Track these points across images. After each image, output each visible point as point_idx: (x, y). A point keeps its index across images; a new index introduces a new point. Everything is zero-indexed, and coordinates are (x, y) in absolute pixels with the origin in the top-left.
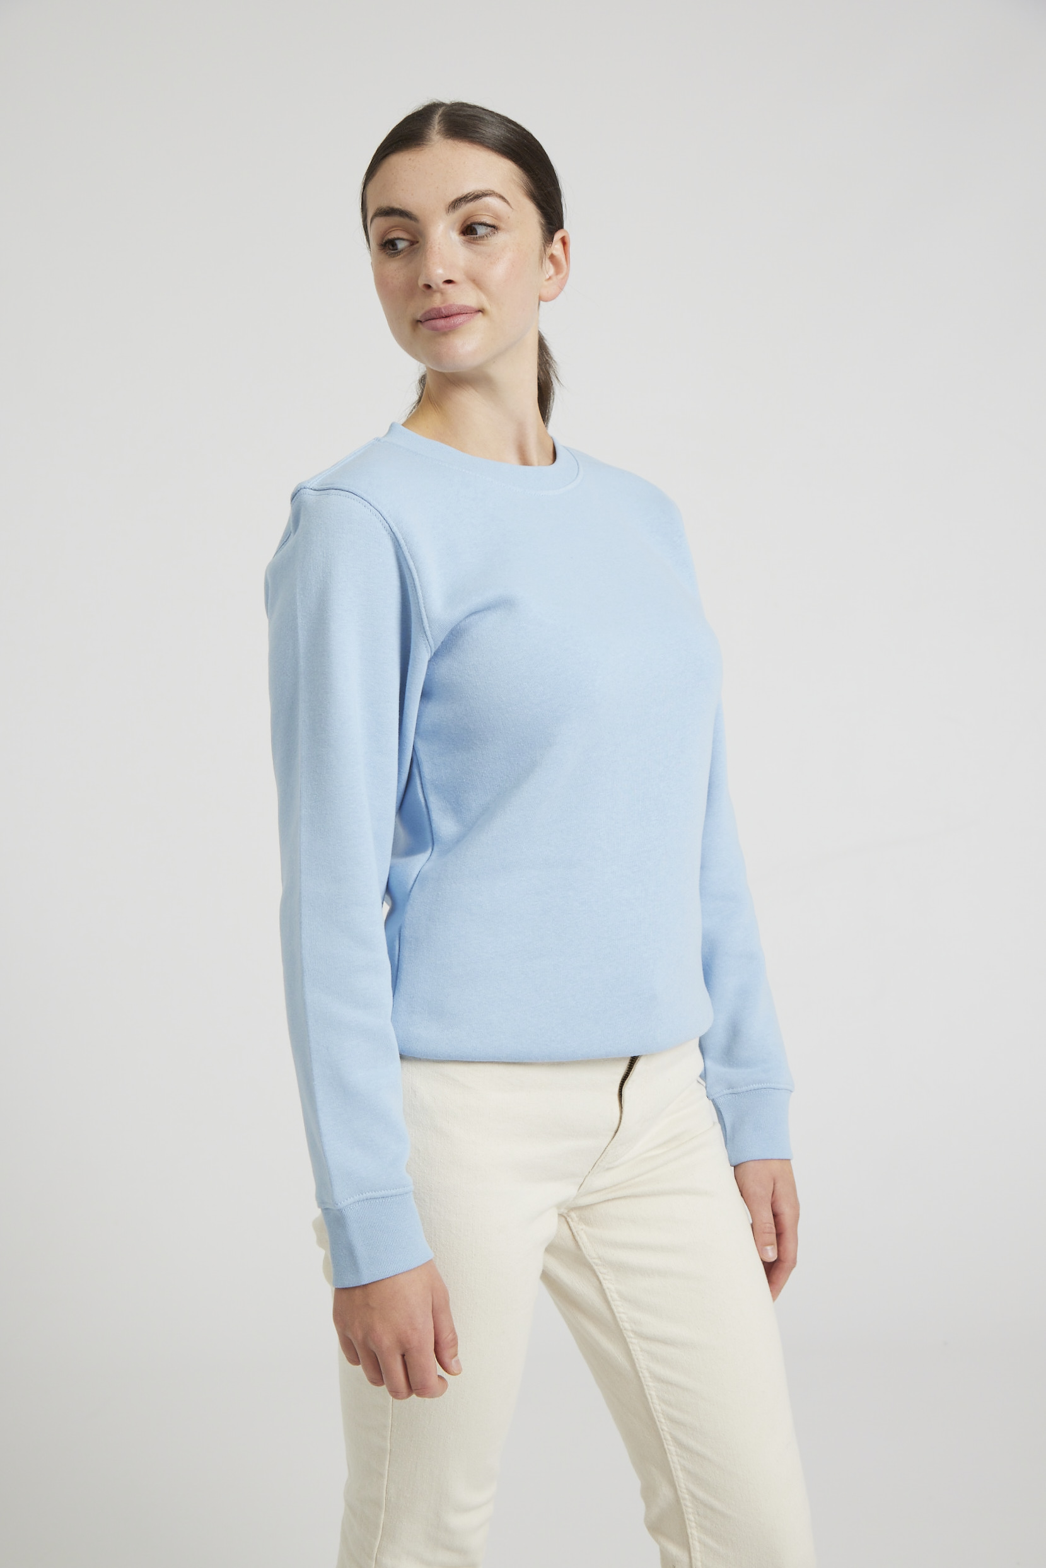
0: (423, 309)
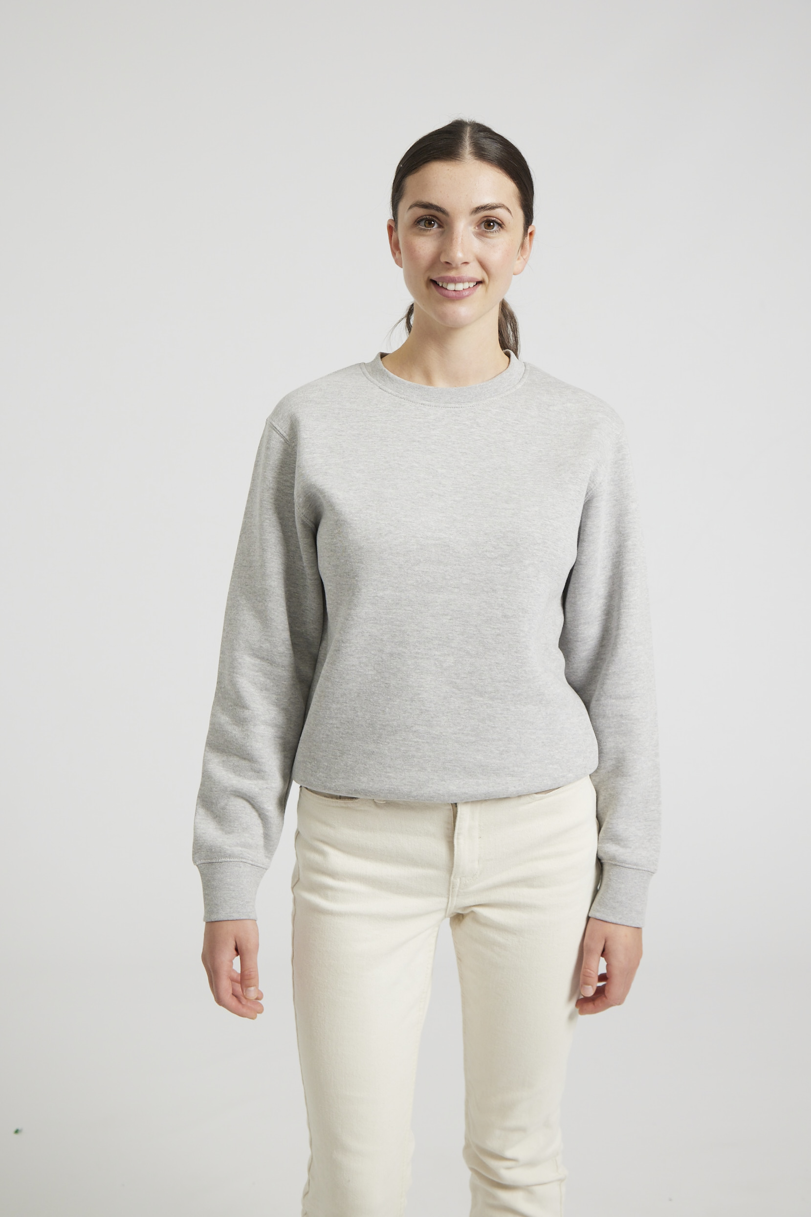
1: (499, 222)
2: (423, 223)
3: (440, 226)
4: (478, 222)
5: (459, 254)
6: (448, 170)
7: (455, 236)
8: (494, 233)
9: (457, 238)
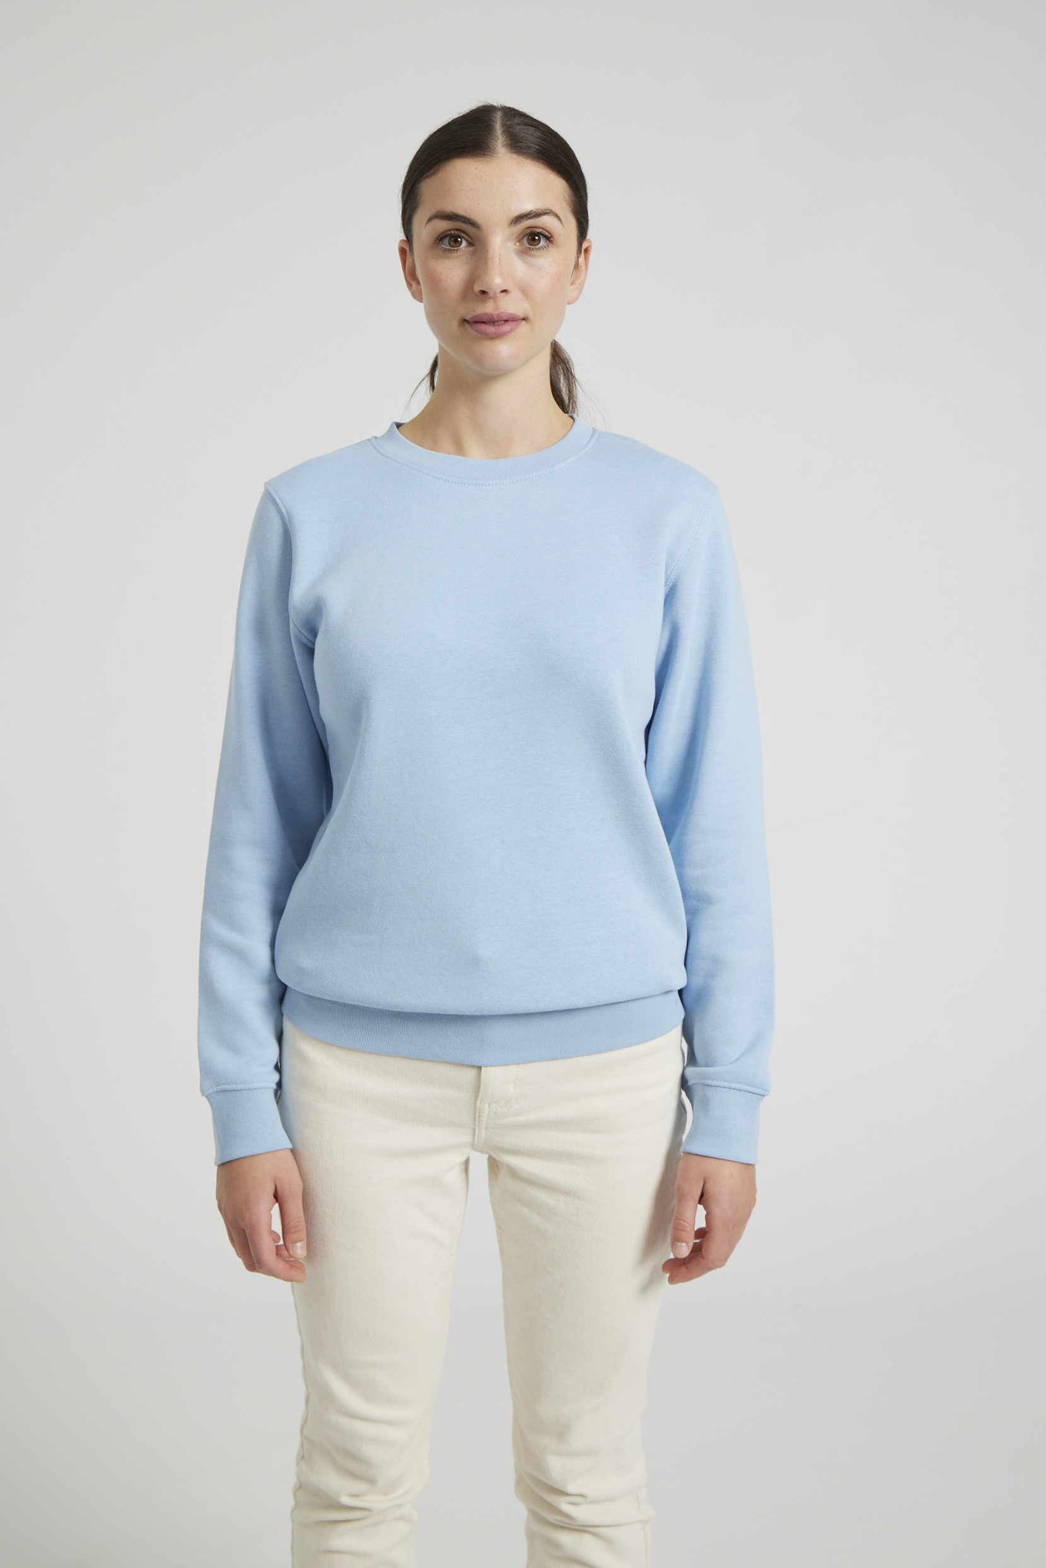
0: (474, 311)
1: (547, 234)
2: (446, 241)
3: (470, 244)
4: (519, 236)
5: (497, 281)
6: (477, 168)
7: (490, 255)
8: (541, 250)
9: (493, 258)
